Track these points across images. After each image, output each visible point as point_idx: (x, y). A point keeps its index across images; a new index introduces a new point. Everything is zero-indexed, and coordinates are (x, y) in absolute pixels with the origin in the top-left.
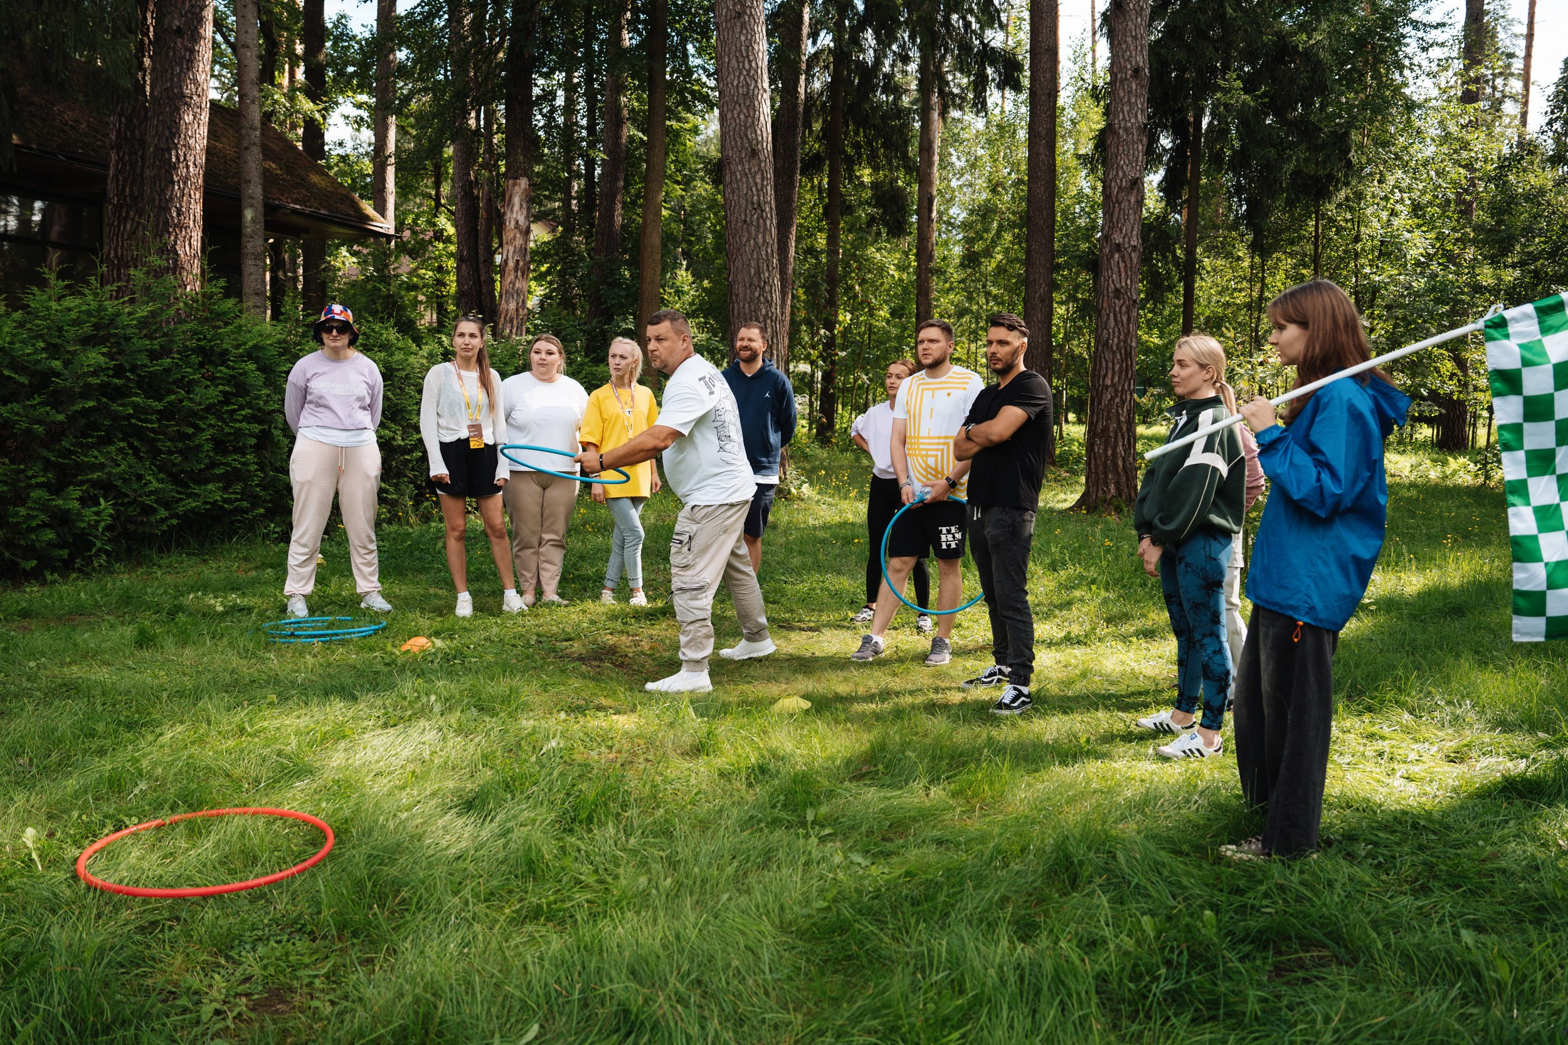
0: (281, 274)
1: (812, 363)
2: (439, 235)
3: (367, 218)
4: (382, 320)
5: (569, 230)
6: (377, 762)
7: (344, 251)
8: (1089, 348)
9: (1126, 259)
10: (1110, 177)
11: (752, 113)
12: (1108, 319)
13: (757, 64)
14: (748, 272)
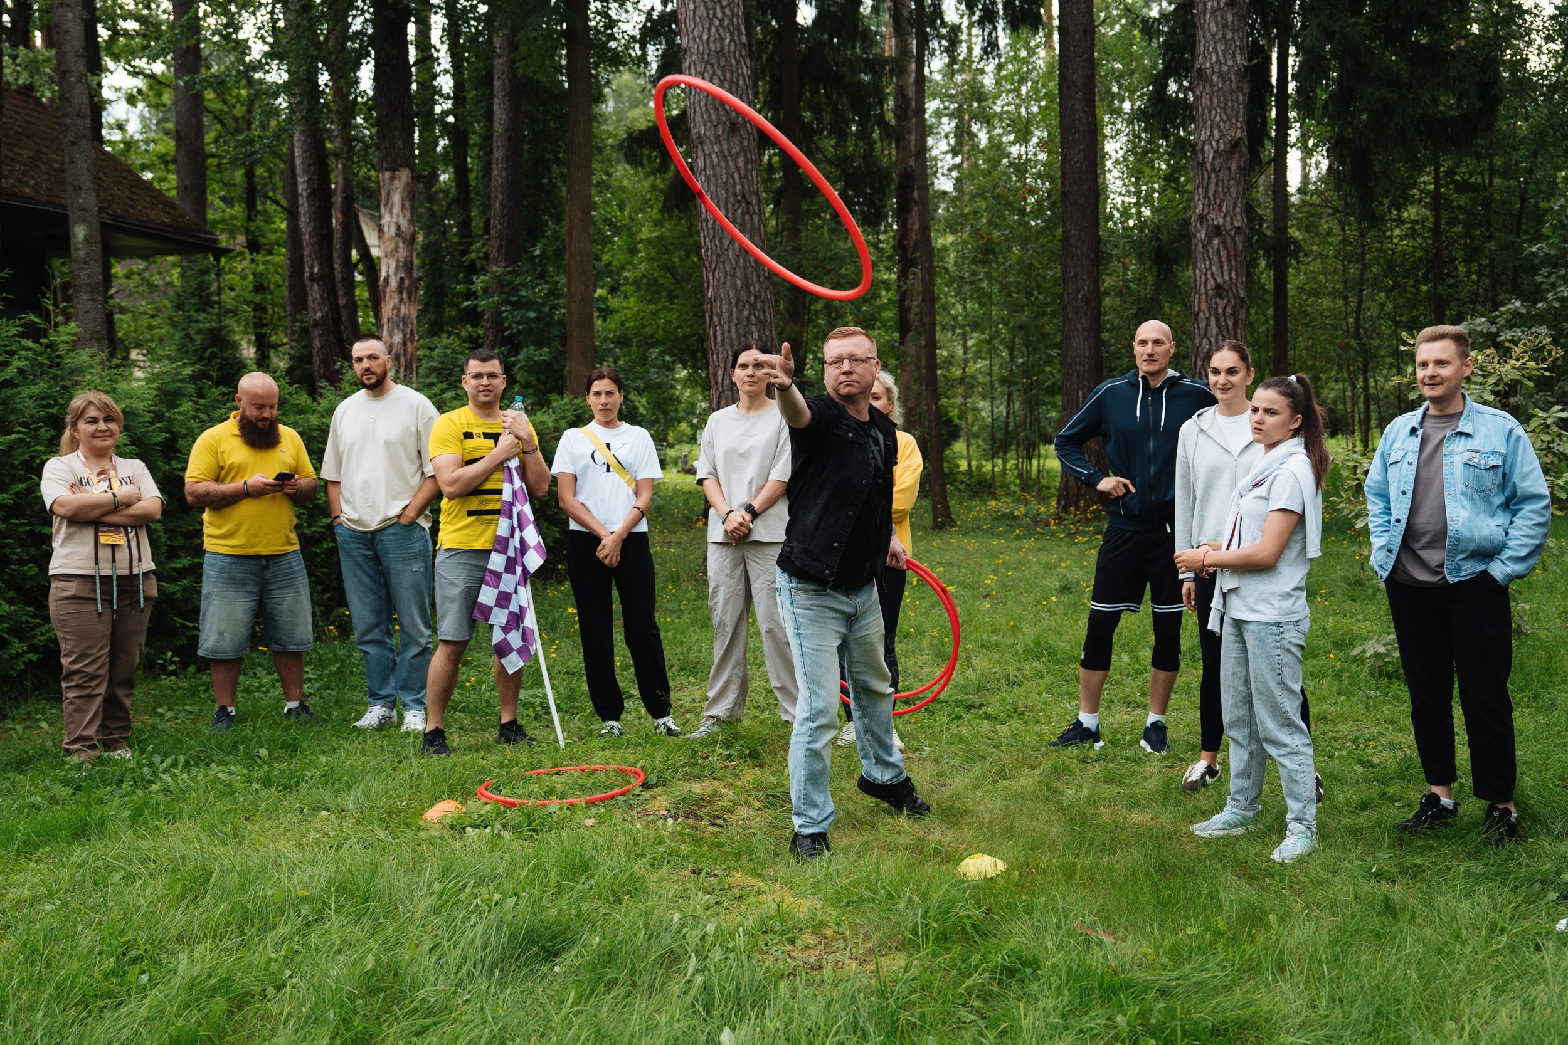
3: (187, 228)
9: (1229, 245)
10: (1203, 138)
11: (728, 76)
12: (1208, 324)
13: (732, 11)
14: (734, 285)
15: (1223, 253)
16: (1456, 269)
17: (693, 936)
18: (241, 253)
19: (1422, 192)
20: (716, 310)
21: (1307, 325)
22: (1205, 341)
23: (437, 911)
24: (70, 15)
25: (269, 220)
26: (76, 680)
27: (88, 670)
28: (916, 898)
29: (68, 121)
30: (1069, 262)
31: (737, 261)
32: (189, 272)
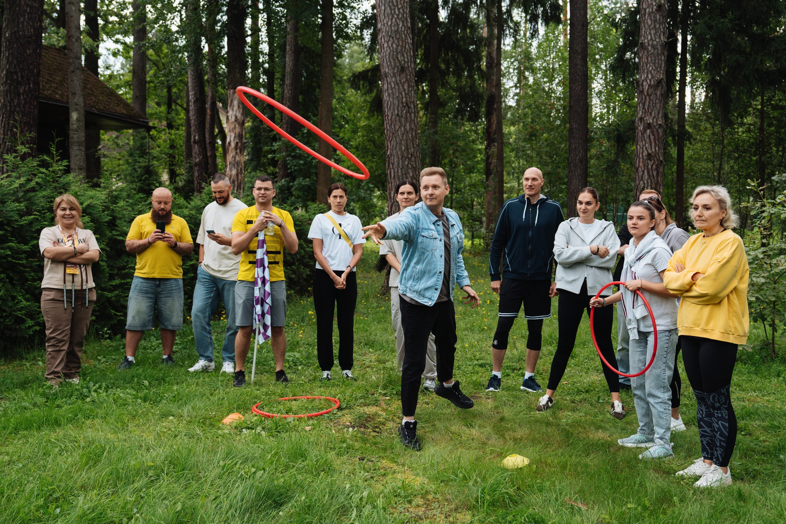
3: (135, 116)
9: (655, 133)
10: (643, 78)
11: (400, 43)
12: (643, 174)
13: (403, 10)
14: (401, 148)
15: (652, 137)
16: (771, 148)
17: (356, 498)
18: (164, 130)
19: (754, 109)
20: (392, 161)
21: (693, 176)
22: (641, 182)
23: (220, 477)
24: (74, 8)
25: (178, 114)
26: (52, 342)
27: (58, 337)
28: (479, 479)
29: (71, 61)
30: (572, 141)
31: (403, 137)
32: (136, 138)
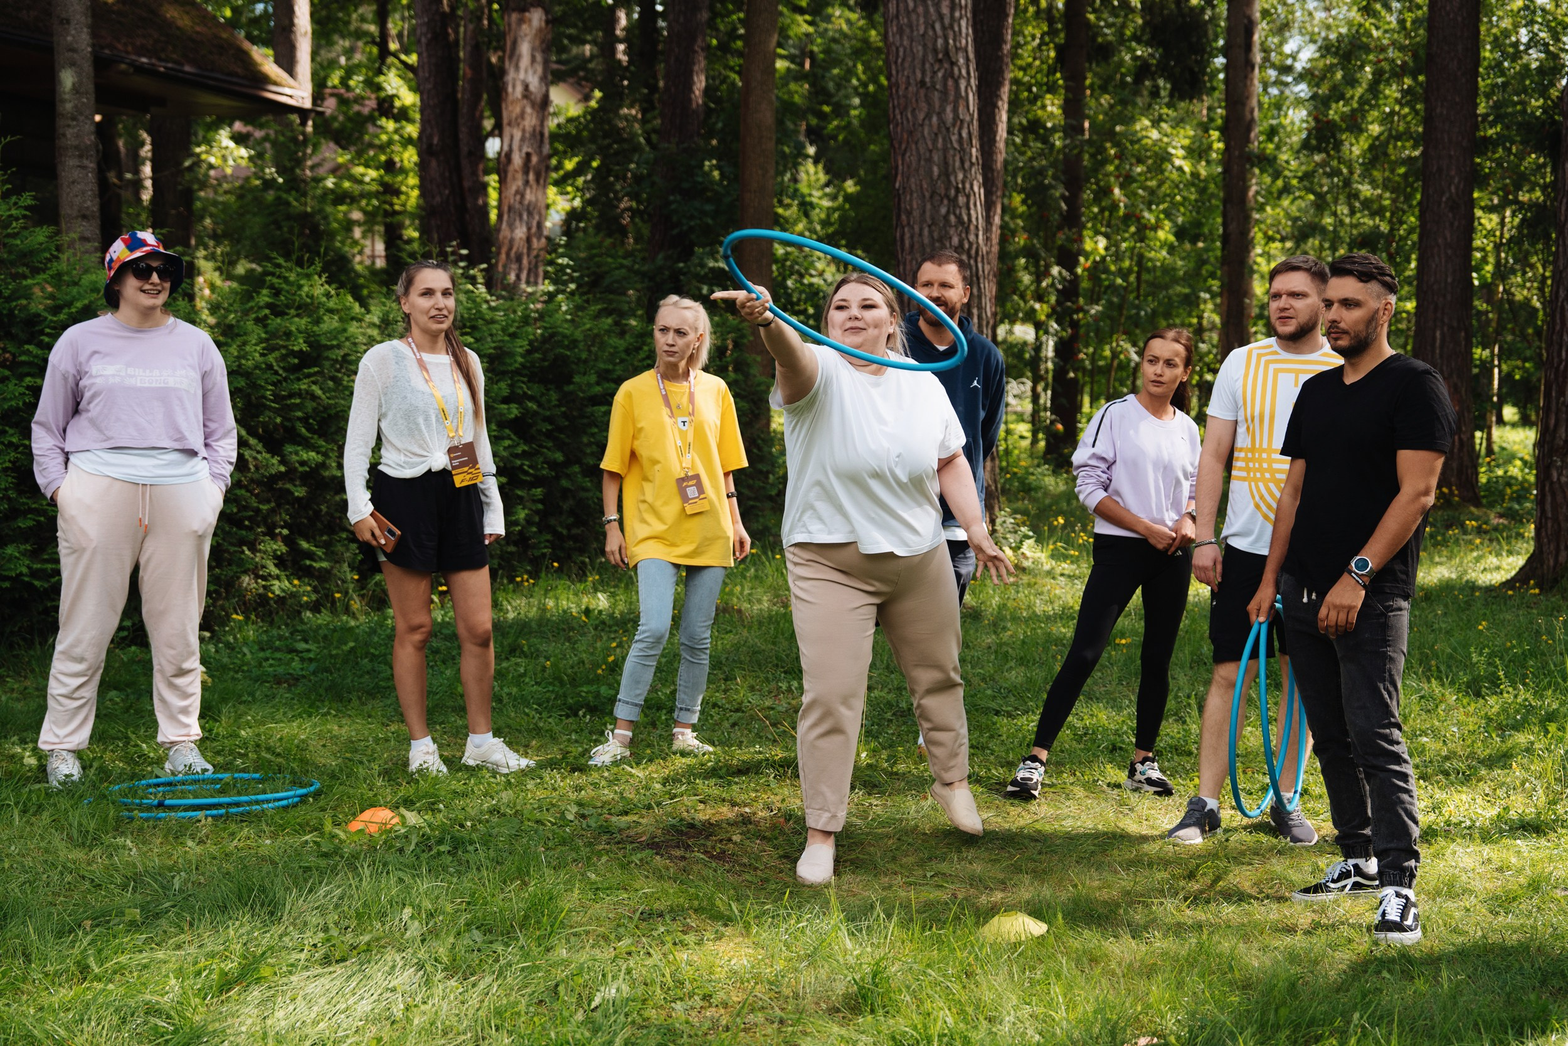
0: (112, 177)
1: (1038, 326)
2: (386, 107)
3: (263, 80)
4: (300, 263)
5: (613, 99)
6: (315, 1023)
7: (224, 137)
8: (1541, 289)
20: (905, 205)
